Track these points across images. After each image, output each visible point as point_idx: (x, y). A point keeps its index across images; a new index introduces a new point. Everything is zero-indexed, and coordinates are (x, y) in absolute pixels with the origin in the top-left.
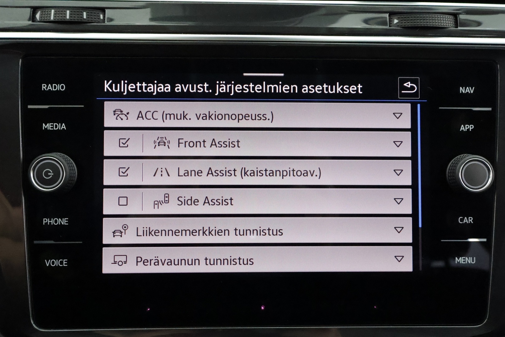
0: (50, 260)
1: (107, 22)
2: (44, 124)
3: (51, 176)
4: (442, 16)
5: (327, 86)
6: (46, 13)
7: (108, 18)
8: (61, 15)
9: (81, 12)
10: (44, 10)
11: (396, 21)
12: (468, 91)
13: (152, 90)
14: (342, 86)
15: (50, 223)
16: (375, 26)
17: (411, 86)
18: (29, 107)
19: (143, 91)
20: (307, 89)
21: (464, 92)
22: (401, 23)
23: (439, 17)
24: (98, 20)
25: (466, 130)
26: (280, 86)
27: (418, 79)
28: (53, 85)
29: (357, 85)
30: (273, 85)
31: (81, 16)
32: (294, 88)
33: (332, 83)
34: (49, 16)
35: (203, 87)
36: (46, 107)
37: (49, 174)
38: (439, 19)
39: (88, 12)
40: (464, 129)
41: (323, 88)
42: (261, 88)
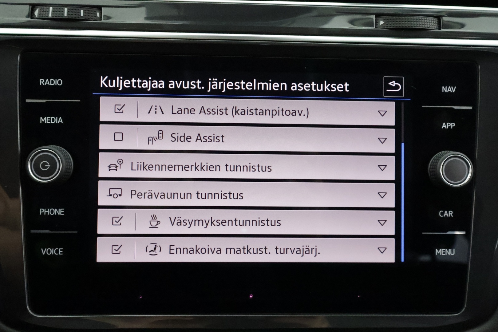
0: (46, 249)
1: (104, 20)
2: (41, 118)
3: (48, 168)
4: (425, 19)
5: (315, 84)
6: (45, 10)
7: (104, 16)
8: (59, 13)
9: (79, 10)
10: (43, 8)
11: (382, 23)
12: (450, 90)
13: (147, 86)
14: (329, 85)
15: (47, 213)
16: (362, 27)
17: (395, 85)
18: (28, 101)
19: (138, 87)
20: (296, 87)
21: (446, 91)
22: (387, 24)
23: (423, 19)
24: (95, 18)
25: (448, 128)
26: (270, 84)
27: (402, 78)
28: (51, 80)
29: (344, 84)
30: (263, 83)
31: (78, 13)
32: (284, 86)
33: (320, 82)
34: (47, 13)
35: (196, 84)
36: (44, 101)
37: (46, 166)
38: (423, 21)
39: (85, 10)
40: (445, 126)
41: (311, 86)
42: (251, 85)
